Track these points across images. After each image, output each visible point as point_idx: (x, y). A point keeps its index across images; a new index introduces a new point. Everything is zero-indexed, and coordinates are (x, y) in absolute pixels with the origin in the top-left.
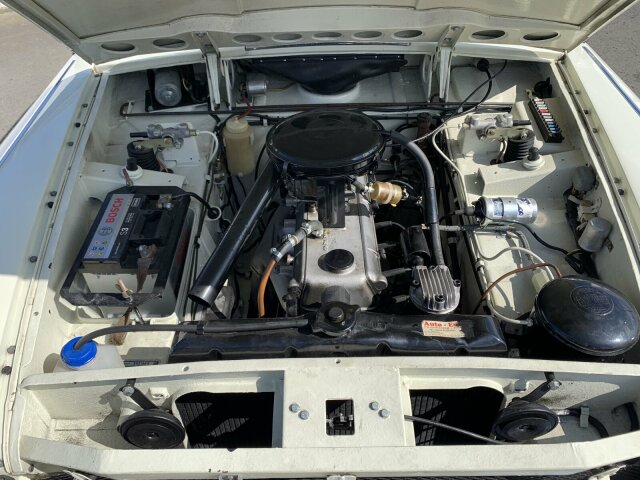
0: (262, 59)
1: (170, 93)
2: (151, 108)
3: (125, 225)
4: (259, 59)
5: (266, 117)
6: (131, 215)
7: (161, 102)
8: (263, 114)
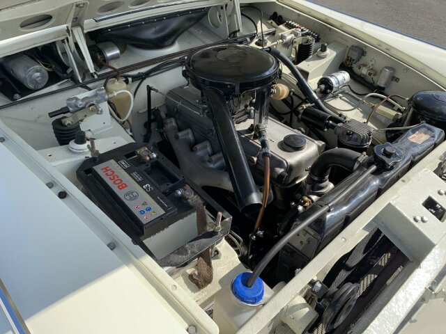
0: (110, 28)
1: (38, 74)
2: (17, 96)
3: (141, 184)
4: (107, 28)
5: (130, 76)
6: (134, 174)
7: (31, 86)
8: (127, 74)
